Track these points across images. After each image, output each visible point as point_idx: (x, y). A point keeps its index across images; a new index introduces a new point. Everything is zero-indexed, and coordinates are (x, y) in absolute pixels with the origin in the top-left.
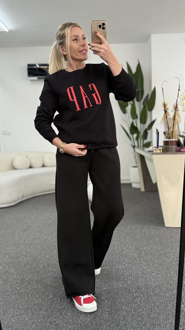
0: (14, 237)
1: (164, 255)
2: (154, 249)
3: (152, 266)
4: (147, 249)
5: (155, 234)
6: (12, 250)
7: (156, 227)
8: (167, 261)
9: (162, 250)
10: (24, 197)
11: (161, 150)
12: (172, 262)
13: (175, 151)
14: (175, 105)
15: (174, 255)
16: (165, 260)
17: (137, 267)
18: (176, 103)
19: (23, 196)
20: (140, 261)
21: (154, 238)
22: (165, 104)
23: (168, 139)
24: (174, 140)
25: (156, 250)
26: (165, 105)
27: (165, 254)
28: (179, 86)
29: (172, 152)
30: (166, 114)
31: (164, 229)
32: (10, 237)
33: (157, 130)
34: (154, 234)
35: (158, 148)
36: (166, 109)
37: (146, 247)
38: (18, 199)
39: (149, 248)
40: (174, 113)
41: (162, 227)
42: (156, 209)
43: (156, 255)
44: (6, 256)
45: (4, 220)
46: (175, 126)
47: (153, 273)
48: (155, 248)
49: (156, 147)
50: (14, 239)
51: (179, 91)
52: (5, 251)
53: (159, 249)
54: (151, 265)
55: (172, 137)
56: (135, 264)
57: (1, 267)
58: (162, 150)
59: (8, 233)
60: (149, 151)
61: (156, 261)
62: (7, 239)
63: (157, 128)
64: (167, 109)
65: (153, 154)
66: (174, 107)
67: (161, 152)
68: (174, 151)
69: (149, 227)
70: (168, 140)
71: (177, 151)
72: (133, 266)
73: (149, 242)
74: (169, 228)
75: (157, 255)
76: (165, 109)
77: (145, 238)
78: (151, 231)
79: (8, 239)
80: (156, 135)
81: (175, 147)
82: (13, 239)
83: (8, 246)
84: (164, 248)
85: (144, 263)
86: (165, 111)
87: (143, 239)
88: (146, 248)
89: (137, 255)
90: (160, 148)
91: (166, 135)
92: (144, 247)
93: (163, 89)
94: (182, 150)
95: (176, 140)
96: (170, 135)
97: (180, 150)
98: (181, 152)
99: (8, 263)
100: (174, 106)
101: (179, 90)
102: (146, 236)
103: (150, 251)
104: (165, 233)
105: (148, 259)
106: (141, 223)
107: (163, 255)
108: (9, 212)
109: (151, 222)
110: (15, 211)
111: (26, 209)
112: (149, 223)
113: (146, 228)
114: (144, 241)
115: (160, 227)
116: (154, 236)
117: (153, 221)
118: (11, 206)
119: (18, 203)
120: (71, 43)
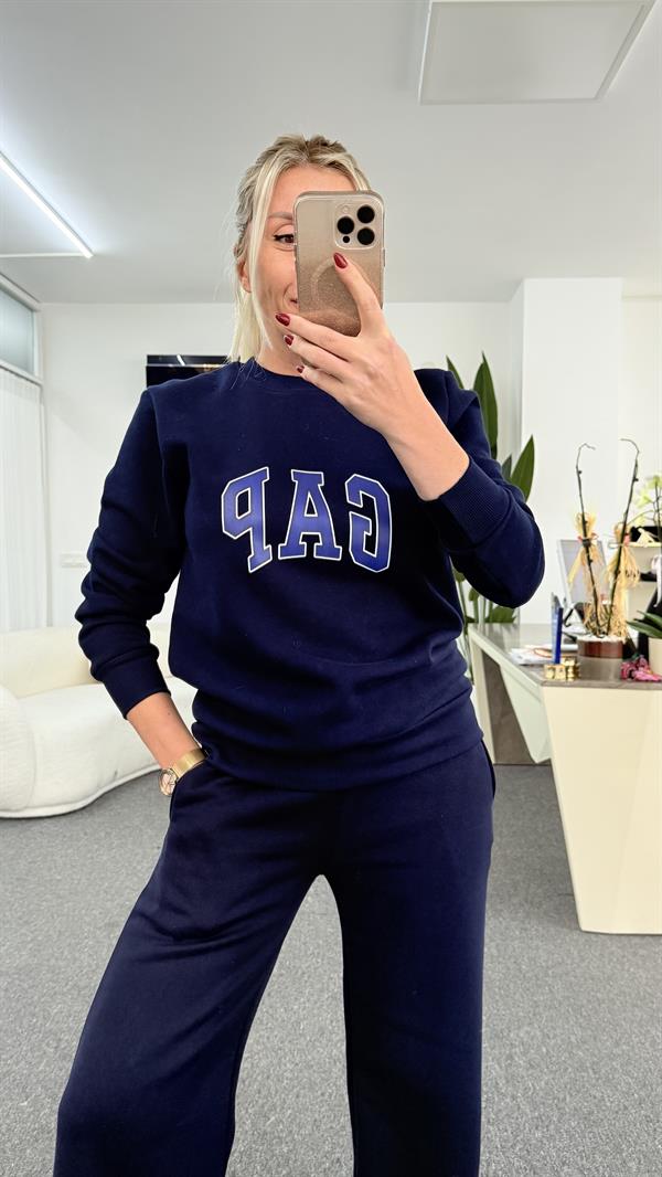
0: (77, 955)
1: (595, 1073)
2: (555, 1036)
3: (558, 1130)
4: (532, 1039)
7: (552, 930)
8: (608, 1104)
9: (585, 1043)
10: (118, 776)
11: (570, 670)
12: (626, 1108)
13: (616, 677)
14: (621, 526)
15: (628, 1073)
16: (598, 1095)
17: (506, 1131)
18: (622, 520)
19: (116, 773)
20: (514, 1098)
21: (550, 980)
22: (586, 519)
23: (595, 634)
24: (612, 638)
25: (562, 1040)
26: (584, 522)
27: (597, 1063)
28: (636, 465)
29: (606, 679)
30: (588, 551)
31: (577, 941)
32: (66, 953)
33: (556, 599)
34: (546, 961)
35: (557, 661)
36: (589, 536)
37: (526, 1028)
38: (99, 787)
39: (538, 1033)
40: (616, 550)
41: (569, 927)
42: (540, 847)
43: (566, 1069)
44: (48, 1045)
45: (50, 869)
46: (620, 595)
47: (564, 1163)
48: (558, 1031)
49: (550, 651)
50: (77, 964)
51: (636, 483)
52: (44, 1018)
53: (573, 1039)
54: (555, 1119)
55: (609, 628)
56: (496, 1114)
57: (26, 1103)
58: (575, 668)
60: (525, 665)
61: (568, 1099)
62: (53, 961)
63: (555, 594)
64: (593, 534)
65: (543, 684)
66: (616, 533)
67: (571, 675)
68: (612, 677)
69: (526, 930)
70: (594, 639)
71: (622, 678)
72: (491, 1128)
73: (536, 1005)
74: (593, 936)
75: (570, 1070)
76: (585, 535)
77: (519, 982)
78: (537, 948)
79: (57, 959)
80: (553, 618)
81: (615, 663)
82: (75, 959)
83: (55, 994)
84: (589, 1032)
85: (528, 1111)
86: (584, 541)
87: (512, 985)
88: (528, 1032)
89: (501, 1067)
90: (568, 663)
91: (587, 619)
92: (519, 1028)
93: (579, 472)
94: (639, 674)
95: (623, 639)
96: (601, 623)
97: (631, 671)
98: (638, 680)
99: (50, 1079)
100: (616, 527)
101: (635, 480)
102: (520, 970)
103: (544, 1050)
104: (583, 960)
105: (541, 1089)
106: (499, 907)
107: (591, 1071)
108: (68, 835)
109: (532, 903)
110: (86, 834)
111: (121, 827)
112: (524, 911)
113: (517, 933)
114: (517, 996)
115: (565, 930)
116: (550, 972)
117: (537, 900)
118: (74, 812)
119: (97, 799)
120: (263, 247)
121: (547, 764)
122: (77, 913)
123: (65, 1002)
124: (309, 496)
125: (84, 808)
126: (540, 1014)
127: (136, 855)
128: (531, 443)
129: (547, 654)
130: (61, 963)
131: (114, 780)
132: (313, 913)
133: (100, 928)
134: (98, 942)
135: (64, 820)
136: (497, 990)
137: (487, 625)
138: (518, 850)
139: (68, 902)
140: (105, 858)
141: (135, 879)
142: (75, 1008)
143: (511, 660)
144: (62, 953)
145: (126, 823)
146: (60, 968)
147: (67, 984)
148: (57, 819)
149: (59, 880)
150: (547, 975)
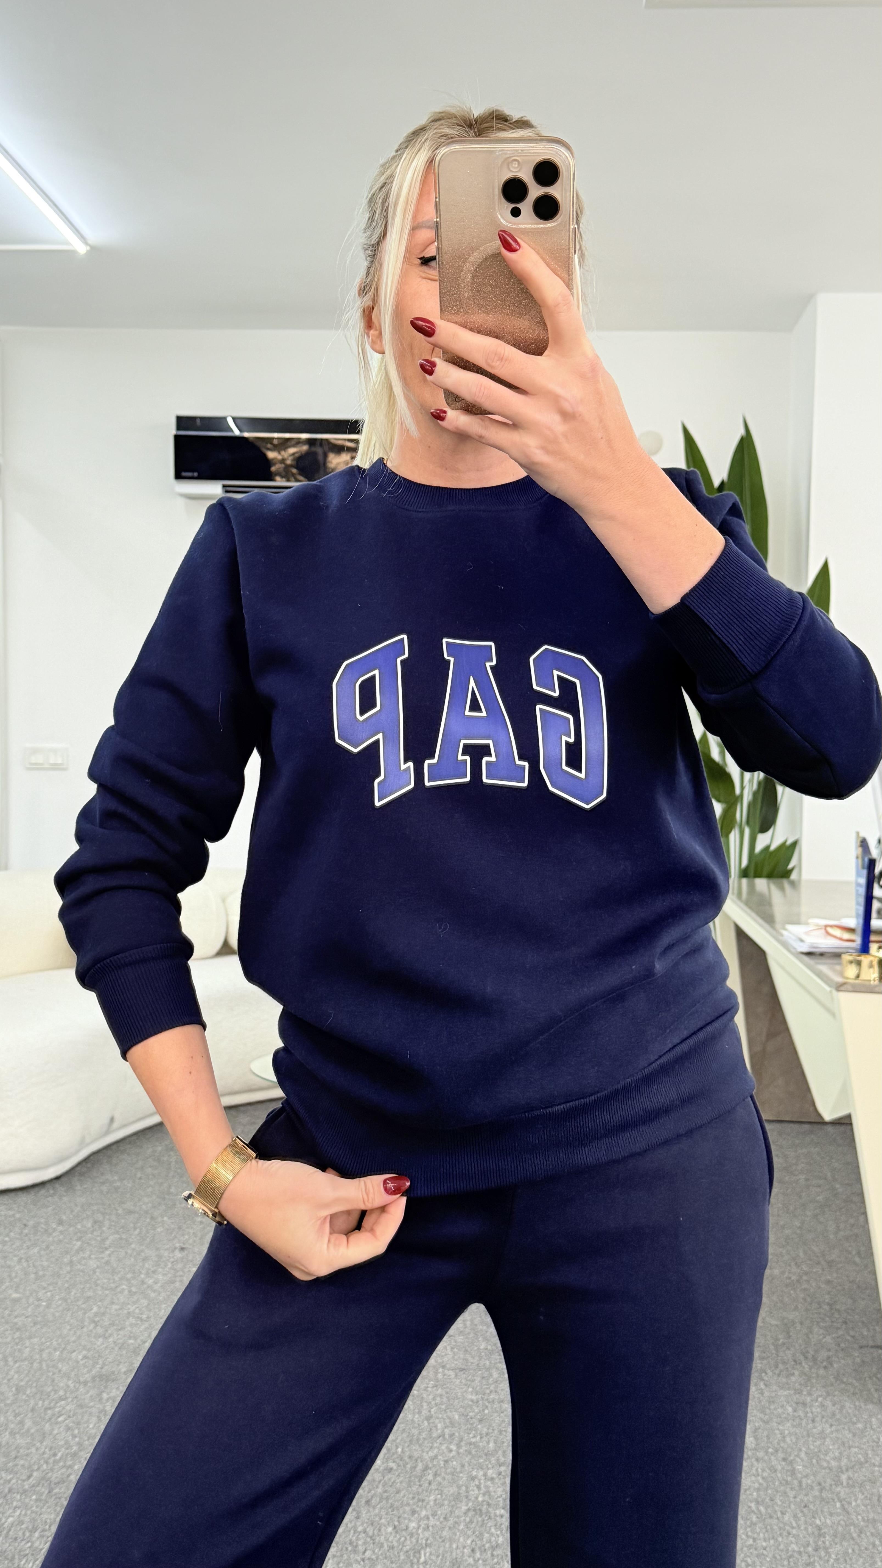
0: (47, 1427)
5: (844, 1462)
6: (34, 1529)
7: (850, 1406)
10: (116, 1125)
19: (112, 1120)
21: (843, 1492)
32: (28, 1423)
33: (864, 844)
34: (838, 1459)
35: (865, 949)
38: (82, 1144)
42: (830, 1264)
49: (852, 930)
50: (48, 1442)
59: (19, 1389)
60: (809, 954)
63: (862, 835)
65: (839, 987)
69: (804, 1404)
73: (820, 1533)
77: (791, 1494)
78: (822, 1436)
79: (12, 1433)
80: (858, 875)
82: (44, 1435)
102: (793, 1472)
108: (31, 1223)
109: (814, 1359)
110: (61, 1222)
111: (120, 1211)
112: (803, 1373)
113: (790, 1409)
114: (786, 1518)
115: (870, 1406)
116: (844, 1477)
117: (824, 1354)
118: (42, 1184)
119: (80, 1164)
120: (404, 275)
121: (845, 1123)
122: (45, 1355)
123: (26, 1507)
124: (472, 683)
125: (58, 1178)
126: (826, 1549)
127: (145, 1259)
128: (824, 573)
129: (847, 936)
130: (20, 1441)
131: (107, 1132)
132: (444, 1367)
133: (85, 1383)
134: (81, 1406)
135: (23, 1198)
136: (753, 1505)
137: (744, 881)
138: (794, 1269)
139: (30, 1338)
140: (93, 1264)
141: (145, 1302)
142: (44, 1516)
143: (785, 945)
144: (22, 1423)
145: (129, 1205)
146: (18, 1448)
147: (29, 1477)
148: (13, 1194)
149: (16, 1301)
150: (838, 1483)
